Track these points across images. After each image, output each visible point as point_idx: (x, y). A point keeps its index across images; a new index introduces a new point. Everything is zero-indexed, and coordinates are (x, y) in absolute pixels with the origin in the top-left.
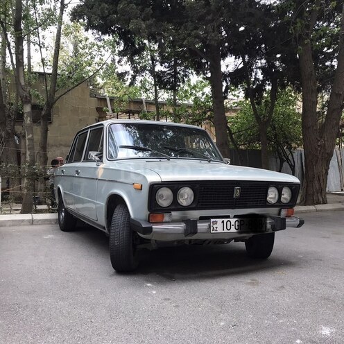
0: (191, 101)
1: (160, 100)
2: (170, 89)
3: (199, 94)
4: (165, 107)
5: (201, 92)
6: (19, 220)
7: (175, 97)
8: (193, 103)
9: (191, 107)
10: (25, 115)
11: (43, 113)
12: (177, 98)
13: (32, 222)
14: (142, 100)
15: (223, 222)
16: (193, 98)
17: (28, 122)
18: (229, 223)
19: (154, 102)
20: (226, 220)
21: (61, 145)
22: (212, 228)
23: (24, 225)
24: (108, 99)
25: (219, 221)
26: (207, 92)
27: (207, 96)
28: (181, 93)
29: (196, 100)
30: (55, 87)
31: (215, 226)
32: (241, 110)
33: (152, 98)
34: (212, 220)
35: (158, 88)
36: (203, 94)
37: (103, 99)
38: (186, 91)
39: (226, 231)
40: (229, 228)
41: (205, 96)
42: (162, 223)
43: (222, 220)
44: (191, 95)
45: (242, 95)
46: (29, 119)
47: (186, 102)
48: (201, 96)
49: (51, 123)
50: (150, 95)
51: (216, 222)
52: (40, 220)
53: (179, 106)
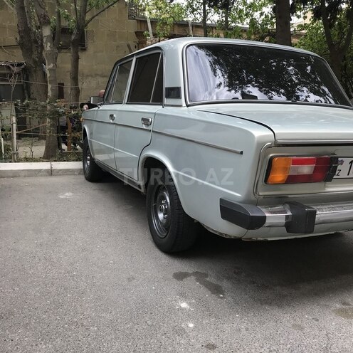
0: (246, 24)
1: (209, 22)
2: (221, 8)
3: (257, 15)
4: (214, 30)
5: (259, 12)
6: (36, 170)
7: (226, 19)
8: (248, 26)
9: (245, 31)
10: (44, 40)
11: (73, 37)
12: (229, 19)
13: (51, 172)
14: (187, 22)
16: (248, 20)
17: (48, 48)
19: (202, 25)
21: (96, 75)
23: (41, 176)
24: (149, 21)
26: (266, 12)
27: (266, 16)
28: (235, 14)
29: (253, 22)
30: (86, 5)
32: (306, 36)
33: (200, 20)
35: (207, 8)
36: (261, 14)
37: (143, 22)
38: (241, 11)
41: (263, 17)
44: (247, 15)
45: (310, 15)
46: (49, 44)
47: (240, 25)
48: (259, 16)
49: (85, 50)
50: (198, 16)
52: (60, 170)
53: (232, 29)
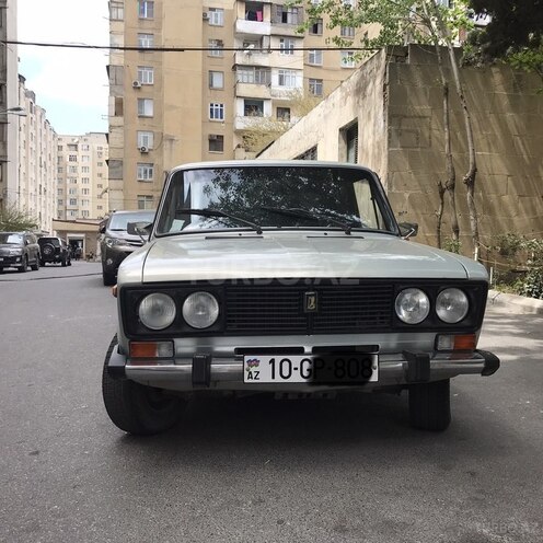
15: (272, 361)
18: (286, 364)
20: (278, 359)
22: (246, 374)
25: (264, 360)
31: (253, 369)
34: (247, 358)
39: (278, 379)
40: (286, 373)
42: (154, 360)
43: (270, 357)
51: (256, 363)
